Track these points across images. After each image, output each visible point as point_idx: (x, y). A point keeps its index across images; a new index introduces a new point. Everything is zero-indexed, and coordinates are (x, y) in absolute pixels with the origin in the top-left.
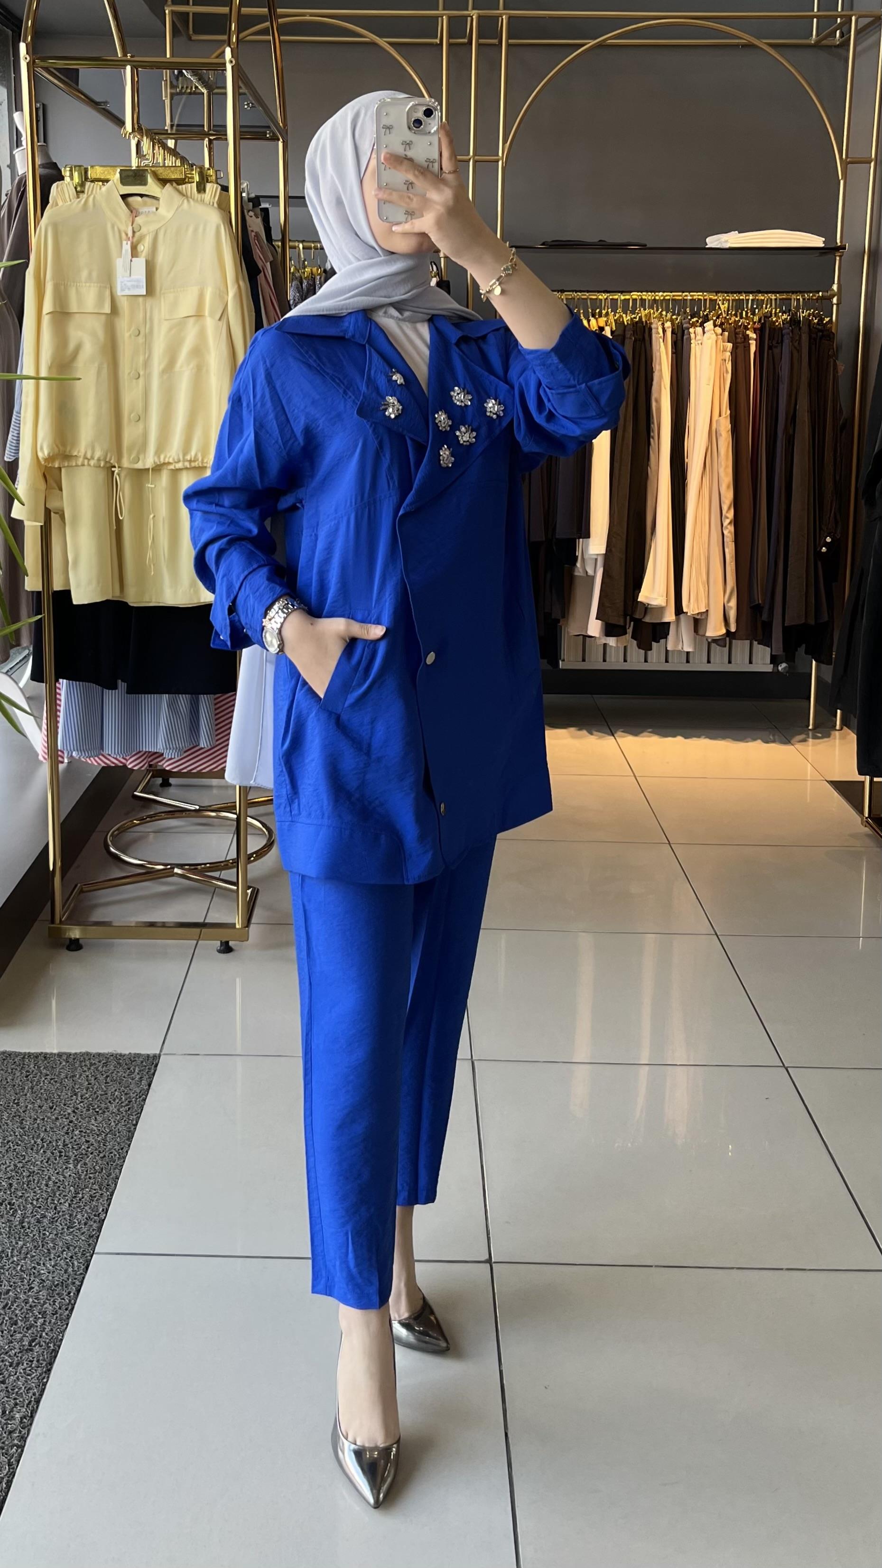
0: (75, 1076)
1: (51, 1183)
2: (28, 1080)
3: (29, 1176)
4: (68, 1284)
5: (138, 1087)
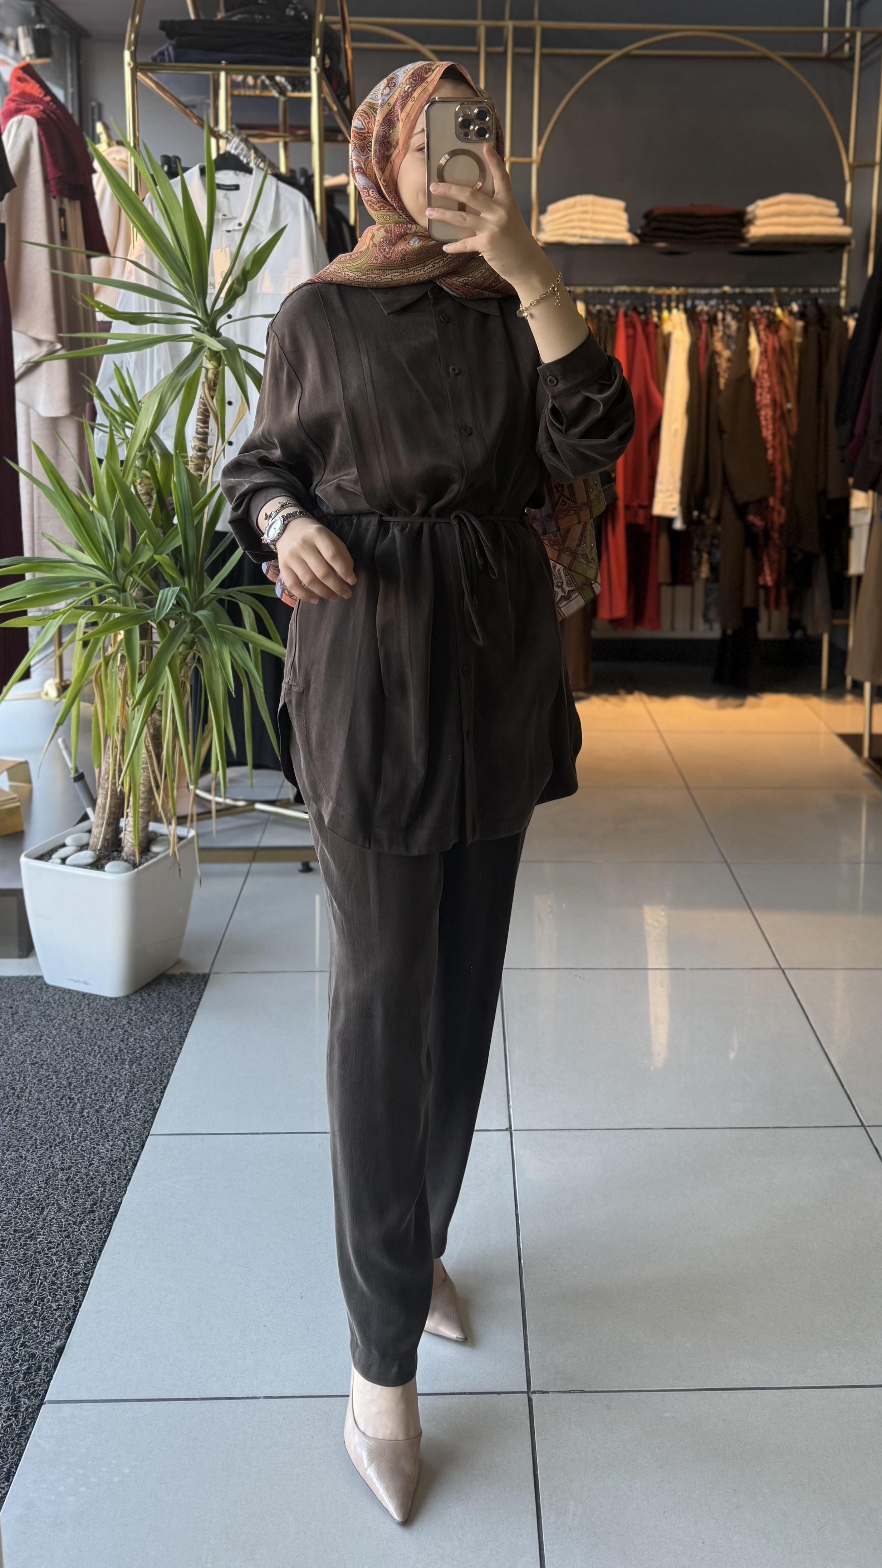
4: (125, 1160)
5: (190, 1000)
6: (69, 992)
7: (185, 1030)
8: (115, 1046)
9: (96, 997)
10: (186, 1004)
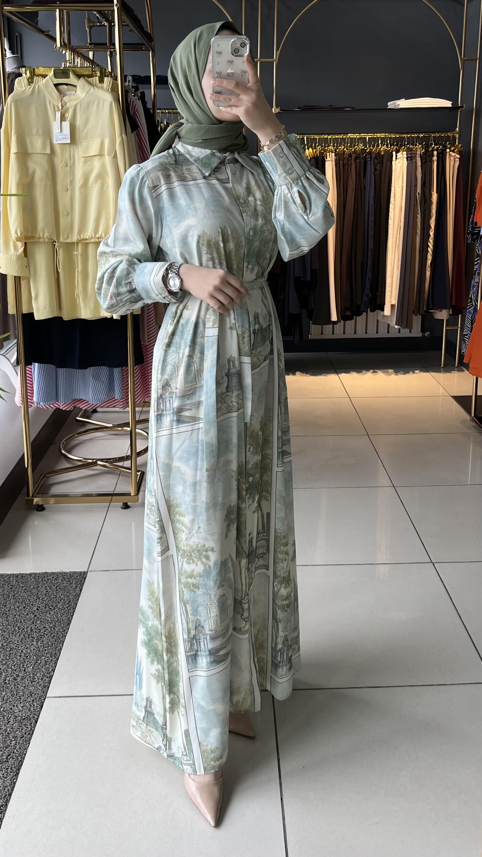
0: (39, 587)
1: (23, 654)
2: (12, 591)
3: (10, 651)
4: (30, 719)
5: (75, 593)
7: (71, 614)
8: (28, 627)
10: (73, 596)
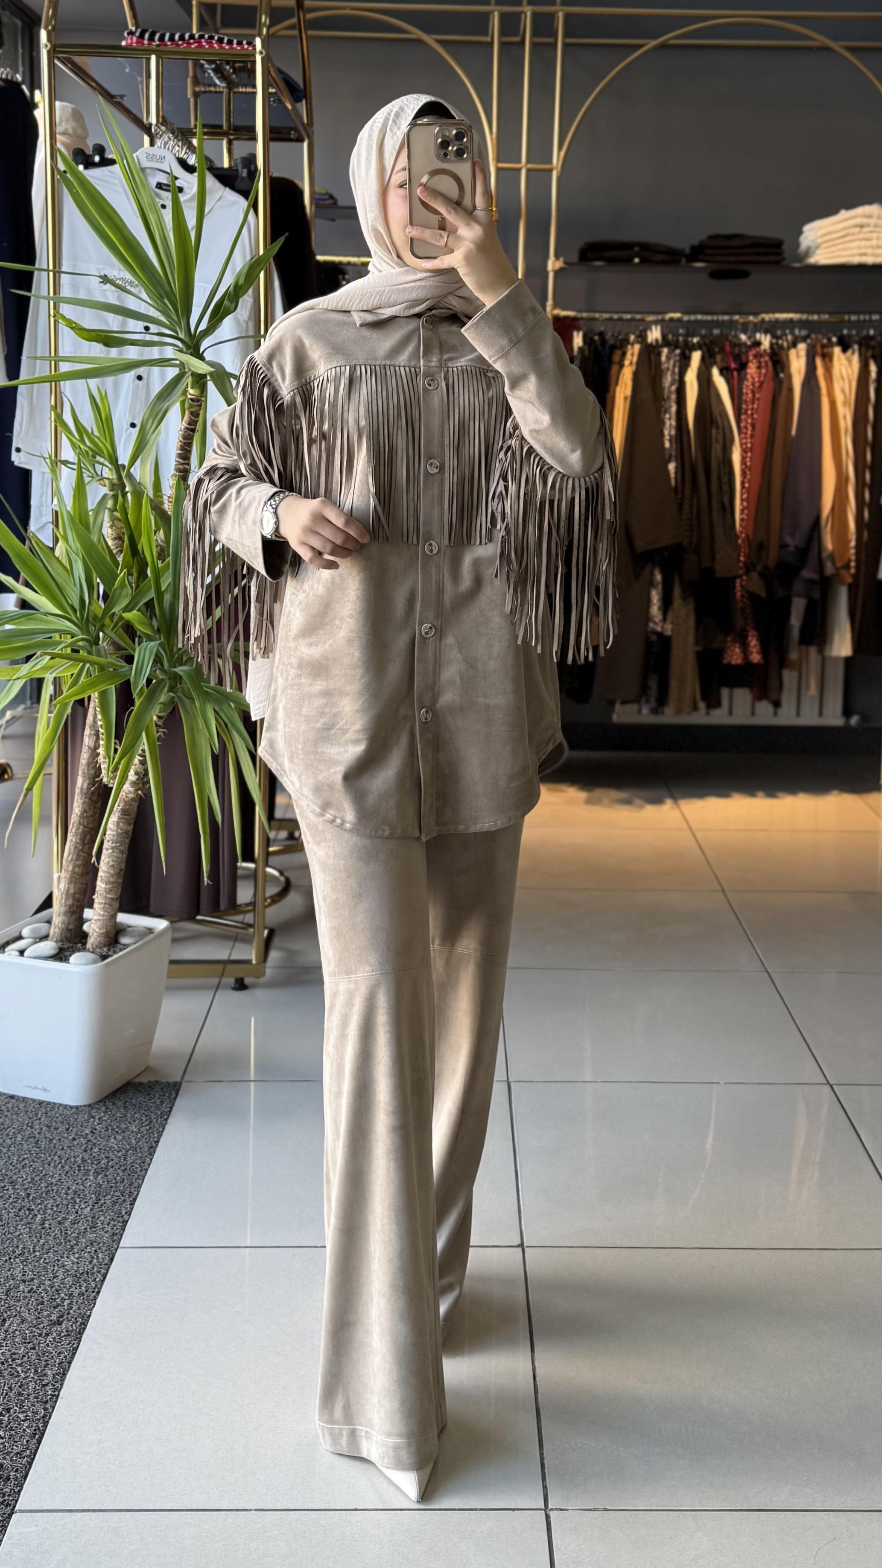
1: (70, 1192)
3: (48, 1186)
4: (93, 1273)
5: (159, 1109)
6: (23, 1101)
7: (156, 1139)
8: (78, 1156)
9: (53, 1106)
10: (156, 1114)
